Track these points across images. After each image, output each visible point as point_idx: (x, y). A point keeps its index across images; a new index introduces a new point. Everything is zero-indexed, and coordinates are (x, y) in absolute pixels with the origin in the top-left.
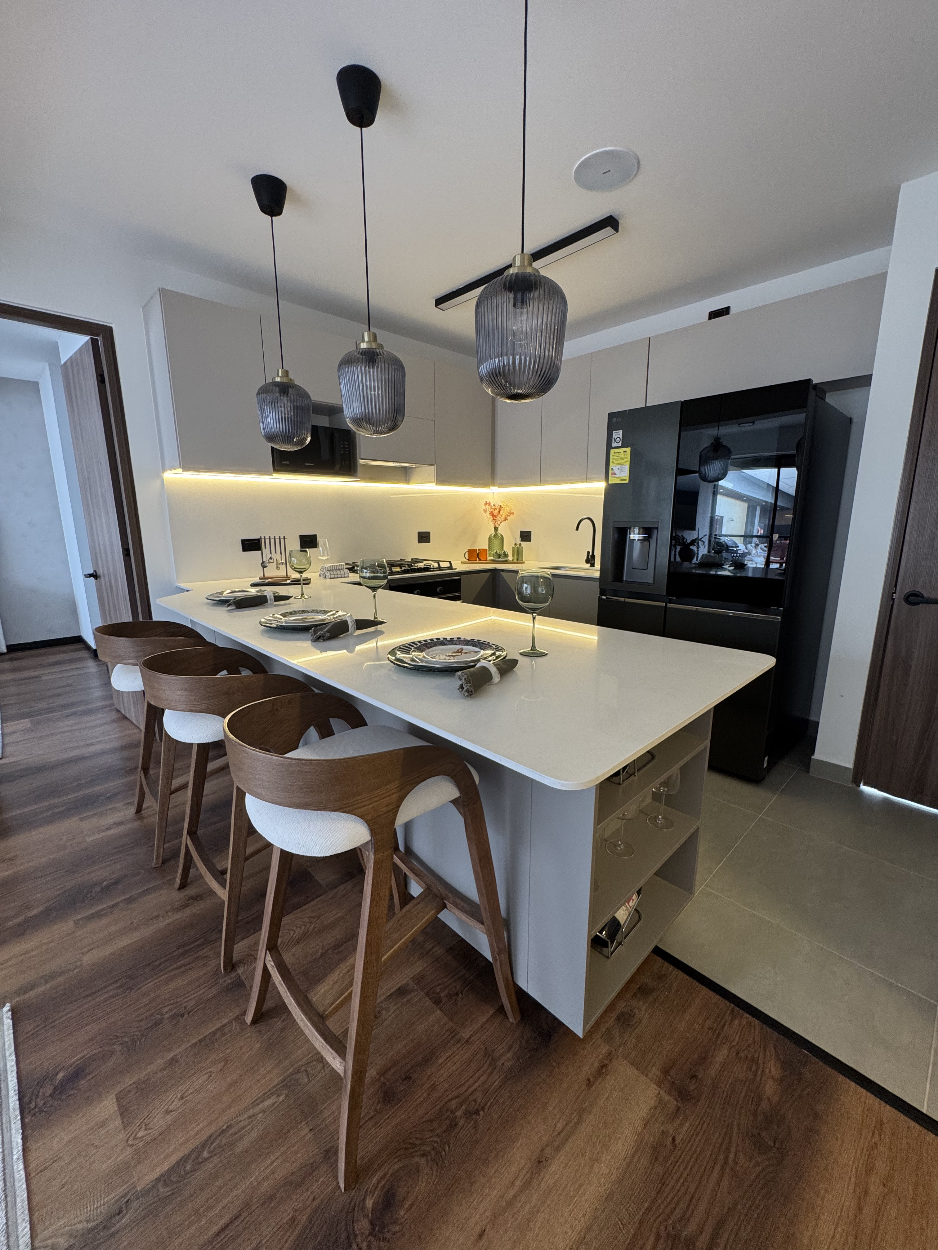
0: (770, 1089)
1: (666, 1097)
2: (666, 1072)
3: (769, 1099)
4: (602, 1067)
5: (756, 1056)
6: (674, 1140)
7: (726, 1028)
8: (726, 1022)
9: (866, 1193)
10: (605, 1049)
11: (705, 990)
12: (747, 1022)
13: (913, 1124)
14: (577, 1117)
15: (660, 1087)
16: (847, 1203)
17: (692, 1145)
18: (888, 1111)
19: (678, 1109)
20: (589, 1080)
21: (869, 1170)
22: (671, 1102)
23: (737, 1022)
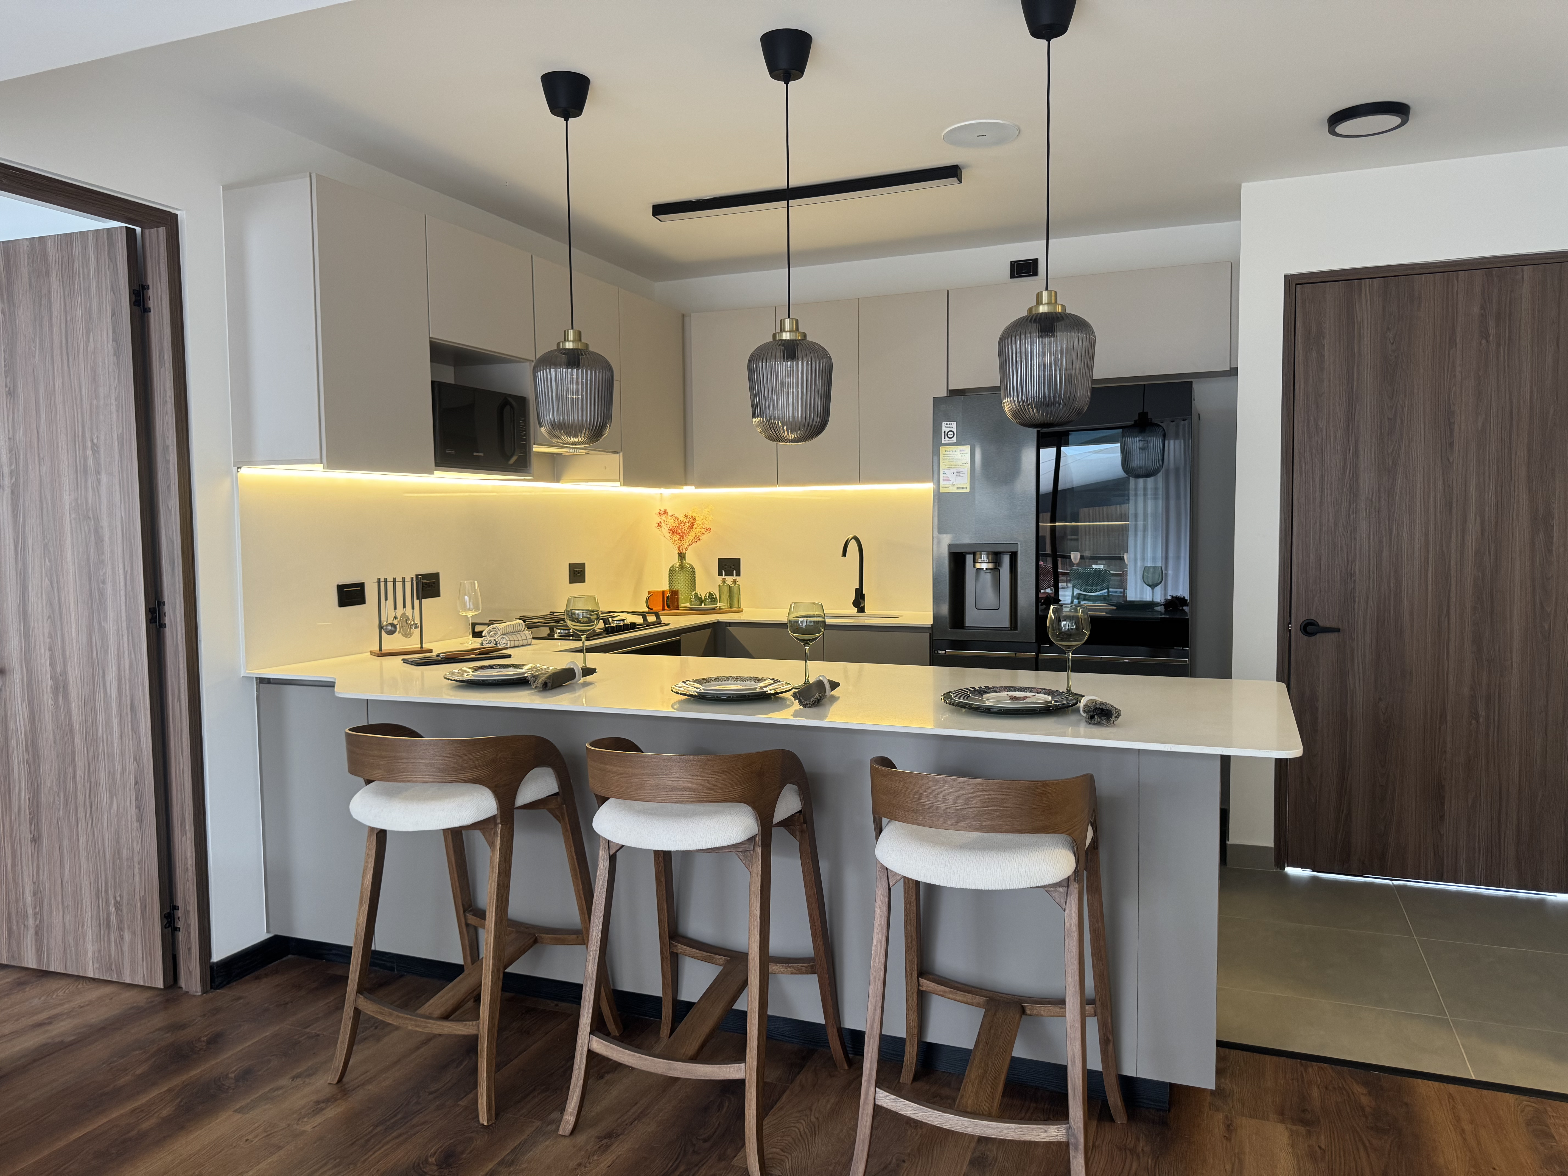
0: (1365, 1100)
1: (1294, 1128)
2: (1282, 1113)
3: (1368, 1106)
4: (1228, 1126)
5: (1340, 1085)
6: (1320, 1147)
7: (1304, 1076)
8: (1302, 1072)
9: (1463, 1130)
10: (1220, 1116)
11: (1268, 1058)
12: (1318, 1067)
13: (1470, 1089)
14: (1237, 1161)
15: (1284, 1123)
16: (1455, 1139)
17: (1335, 1147)
18: (1452, 1088)
19: (1309, 1131)
20: (1225, 1137)
21: (1458, 1119)
22: (1302, 1130)
23: (1310, 1070)
